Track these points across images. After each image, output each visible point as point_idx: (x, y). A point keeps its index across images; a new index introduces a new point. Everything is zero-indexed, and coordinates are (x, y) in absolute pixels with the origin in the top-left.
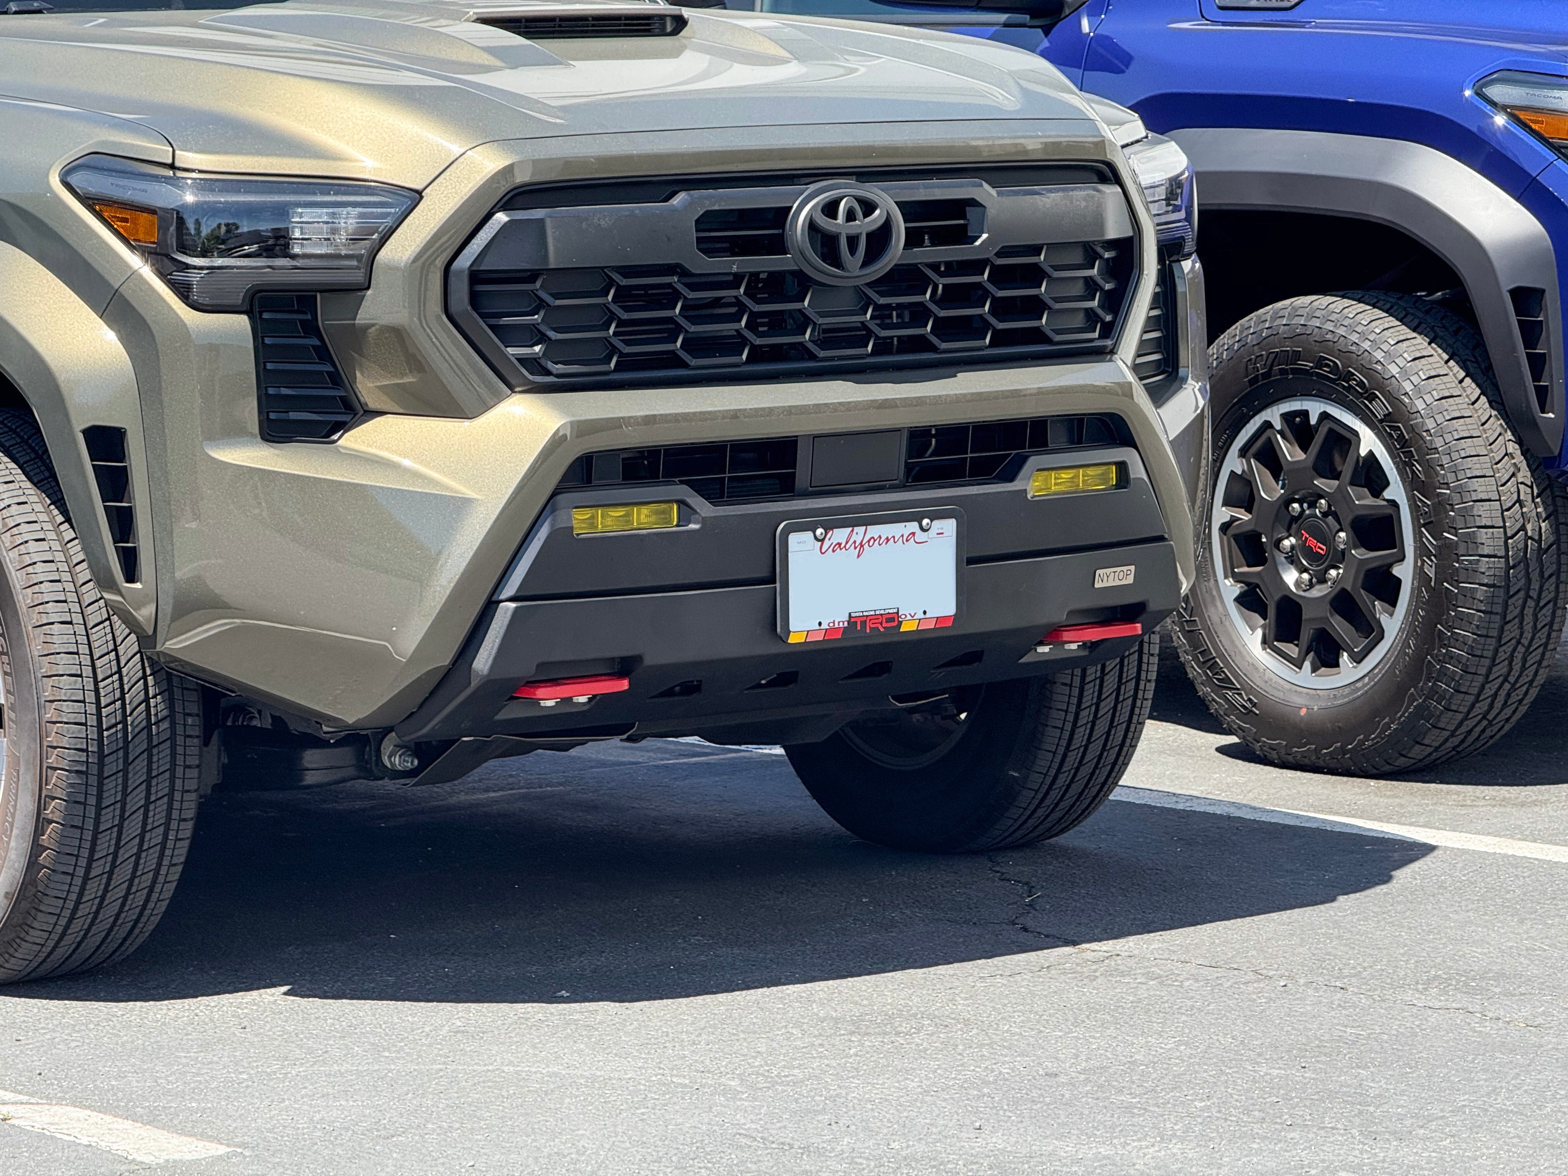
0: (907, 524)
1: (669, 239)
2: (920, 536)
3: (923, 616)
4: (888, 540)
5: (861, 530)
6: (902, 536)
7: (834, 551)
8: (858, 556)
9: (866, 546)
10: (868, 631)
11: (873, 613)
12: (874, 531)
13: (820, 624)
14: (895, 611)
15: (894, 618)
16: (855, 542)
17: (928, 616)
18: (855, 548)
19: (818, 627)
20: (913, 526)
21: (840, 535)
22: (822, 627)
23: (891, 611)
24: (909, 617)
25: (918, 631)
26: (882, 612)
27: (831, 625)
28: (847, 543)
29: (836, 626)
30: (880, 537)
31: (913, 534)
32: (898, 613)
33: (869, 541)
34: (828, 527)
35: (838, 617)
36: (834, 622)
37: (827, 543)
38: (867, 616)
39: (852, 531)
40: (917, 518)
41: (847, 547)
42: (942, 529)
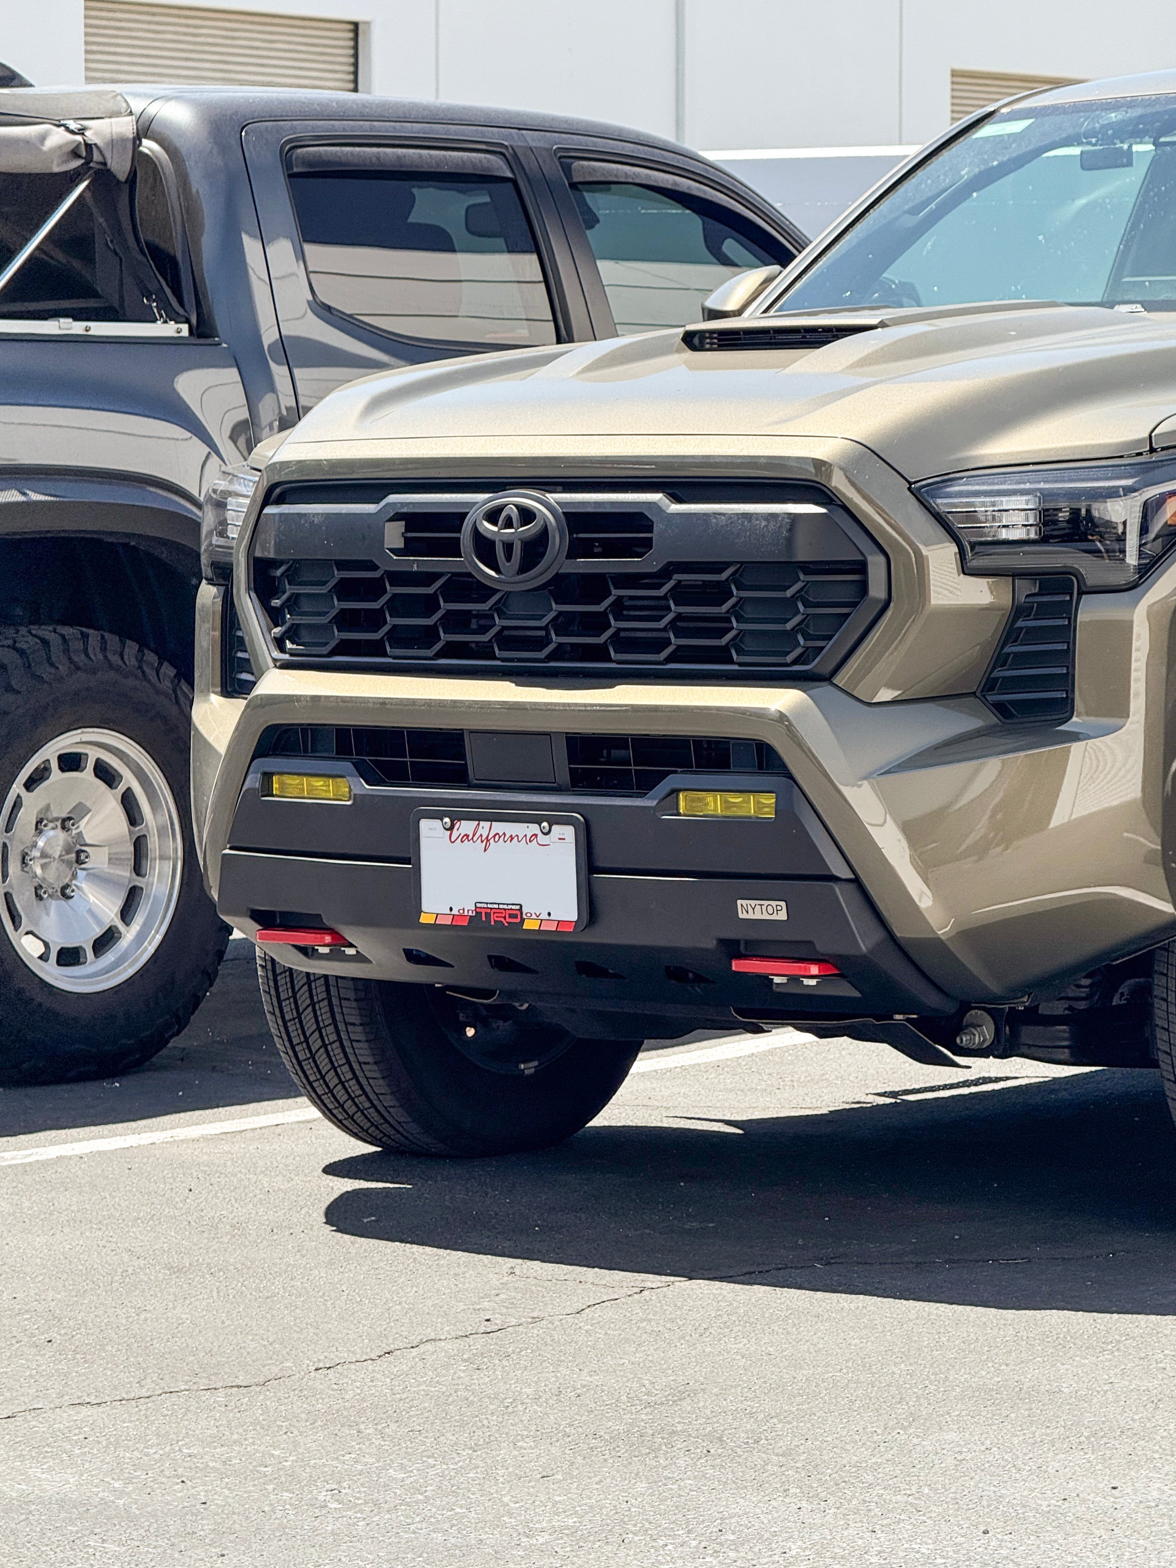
0: (529, 825)
1: (364, 537)
2: (542, 838)
3: (547, 917)
4: (512, 838)
5: (485, 825)
6: (526, 836)
7: (462, 842)
8: (485, 850)
9: (492, 841)
10: (492, 923)
11: (496, 906)
12: (499, 827)
13: (451, 909)
14: (518, 907)
15: (517, 914)
16: (481, 836)
17: (552, 918)
18: (482, 842)
19: (448, 912)
20: (534, 828)
21: (466, 827)
22: (453, 912)
23: (514, 907)
24: (534, 916)
25: (539, 931)
26: (505, 907)
27: (461, 911)
28: (474, 835)
29: (466, 913)
30: (504, 834)
31: (536, 835)
32: (521, 910)
33: (494, 837)
34: (456, 818)
35: (466, 905)
36: (464, 910)
37: (455, 834)
38: (491, 909)
39: (479, 824)
40: (538, 821)
41: (475, 839)
42: (563, 834)
